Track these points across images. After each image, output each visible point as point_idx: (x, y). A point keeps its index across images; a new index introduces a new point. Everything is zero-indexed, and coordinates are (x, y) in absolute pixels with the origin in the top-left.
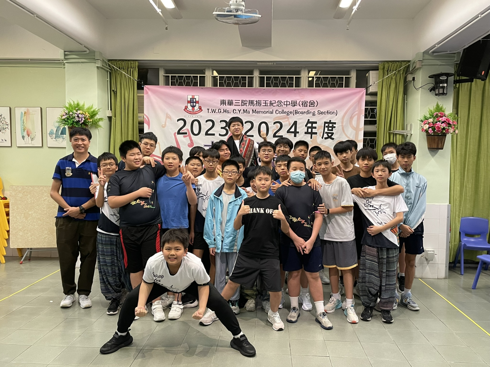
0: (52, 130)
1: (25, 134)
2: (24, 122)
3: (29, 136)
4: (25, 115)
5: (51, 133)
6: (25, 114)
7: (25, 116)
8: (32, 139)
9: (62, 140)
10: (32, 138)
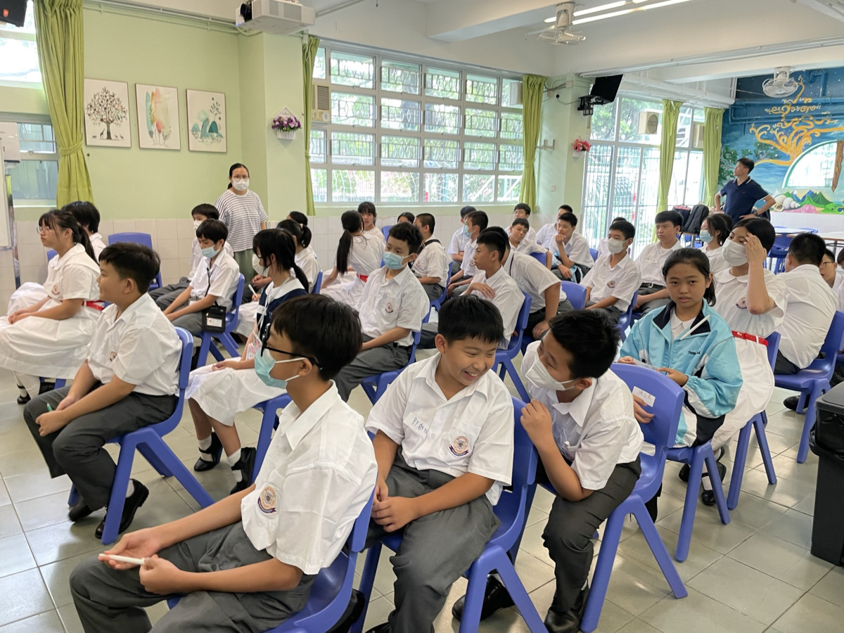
0: (196, 125)
1: (154, 128)
2: (151, 110)
3: (160, 132)
4: (152, 99)
5: (195, 130)
6: (152, 96)
7: (153, 101)
8: (165, 138)
9: (211, 140)
10: (165, 134)
